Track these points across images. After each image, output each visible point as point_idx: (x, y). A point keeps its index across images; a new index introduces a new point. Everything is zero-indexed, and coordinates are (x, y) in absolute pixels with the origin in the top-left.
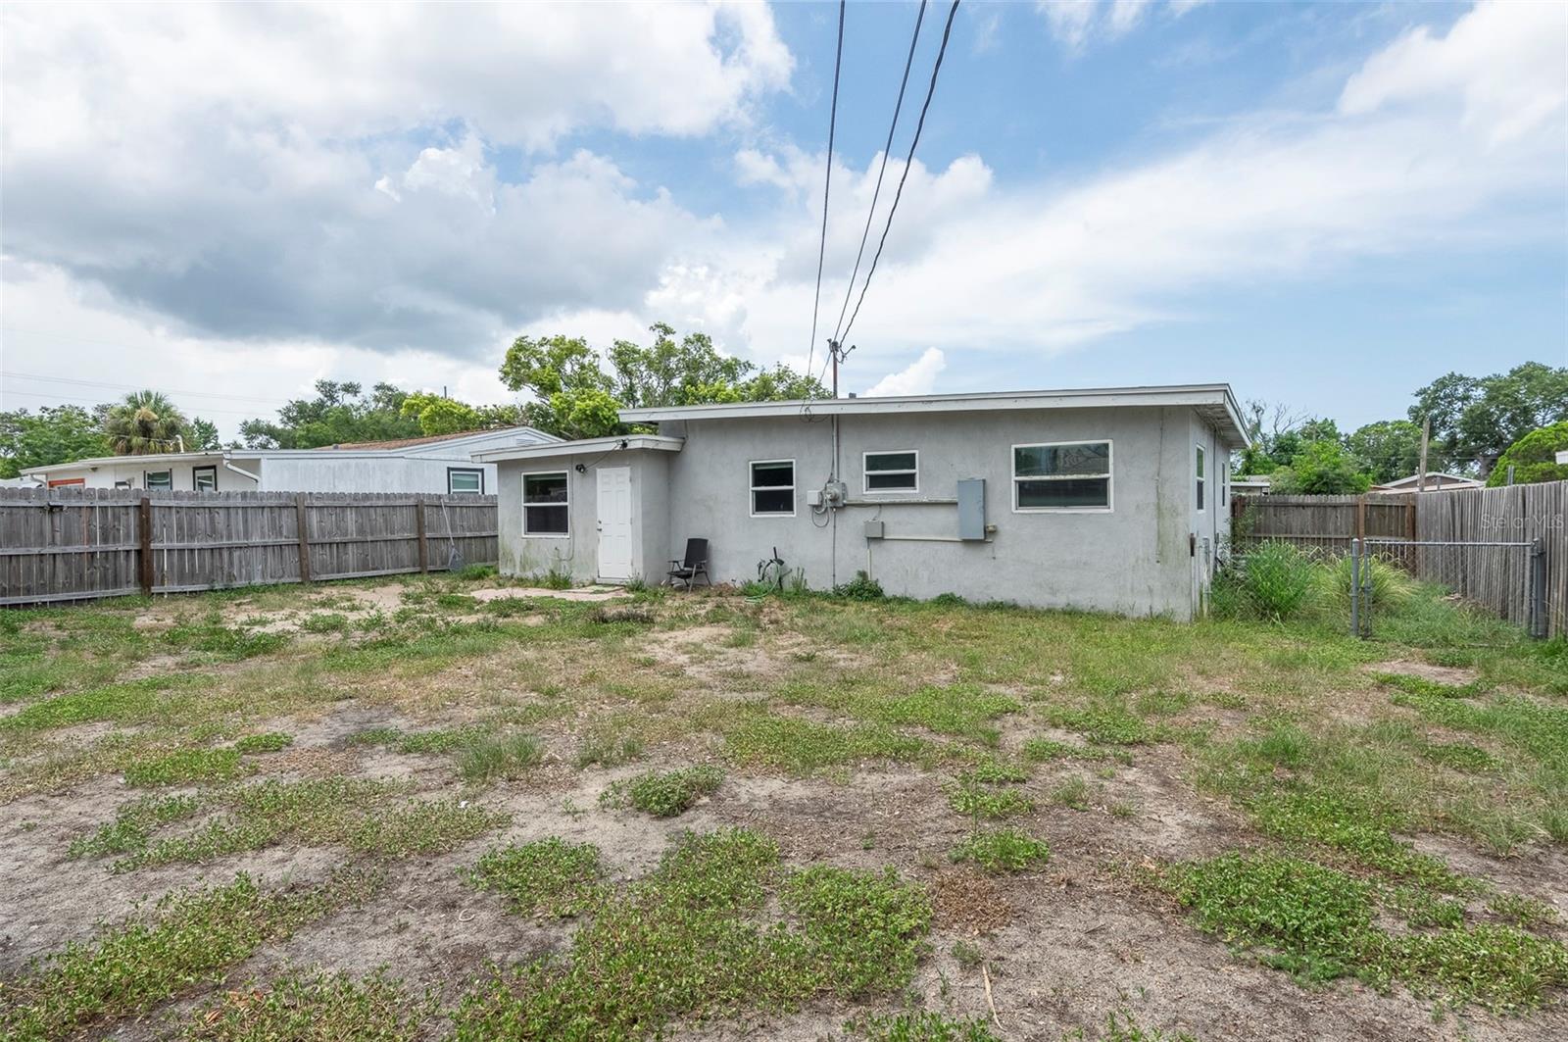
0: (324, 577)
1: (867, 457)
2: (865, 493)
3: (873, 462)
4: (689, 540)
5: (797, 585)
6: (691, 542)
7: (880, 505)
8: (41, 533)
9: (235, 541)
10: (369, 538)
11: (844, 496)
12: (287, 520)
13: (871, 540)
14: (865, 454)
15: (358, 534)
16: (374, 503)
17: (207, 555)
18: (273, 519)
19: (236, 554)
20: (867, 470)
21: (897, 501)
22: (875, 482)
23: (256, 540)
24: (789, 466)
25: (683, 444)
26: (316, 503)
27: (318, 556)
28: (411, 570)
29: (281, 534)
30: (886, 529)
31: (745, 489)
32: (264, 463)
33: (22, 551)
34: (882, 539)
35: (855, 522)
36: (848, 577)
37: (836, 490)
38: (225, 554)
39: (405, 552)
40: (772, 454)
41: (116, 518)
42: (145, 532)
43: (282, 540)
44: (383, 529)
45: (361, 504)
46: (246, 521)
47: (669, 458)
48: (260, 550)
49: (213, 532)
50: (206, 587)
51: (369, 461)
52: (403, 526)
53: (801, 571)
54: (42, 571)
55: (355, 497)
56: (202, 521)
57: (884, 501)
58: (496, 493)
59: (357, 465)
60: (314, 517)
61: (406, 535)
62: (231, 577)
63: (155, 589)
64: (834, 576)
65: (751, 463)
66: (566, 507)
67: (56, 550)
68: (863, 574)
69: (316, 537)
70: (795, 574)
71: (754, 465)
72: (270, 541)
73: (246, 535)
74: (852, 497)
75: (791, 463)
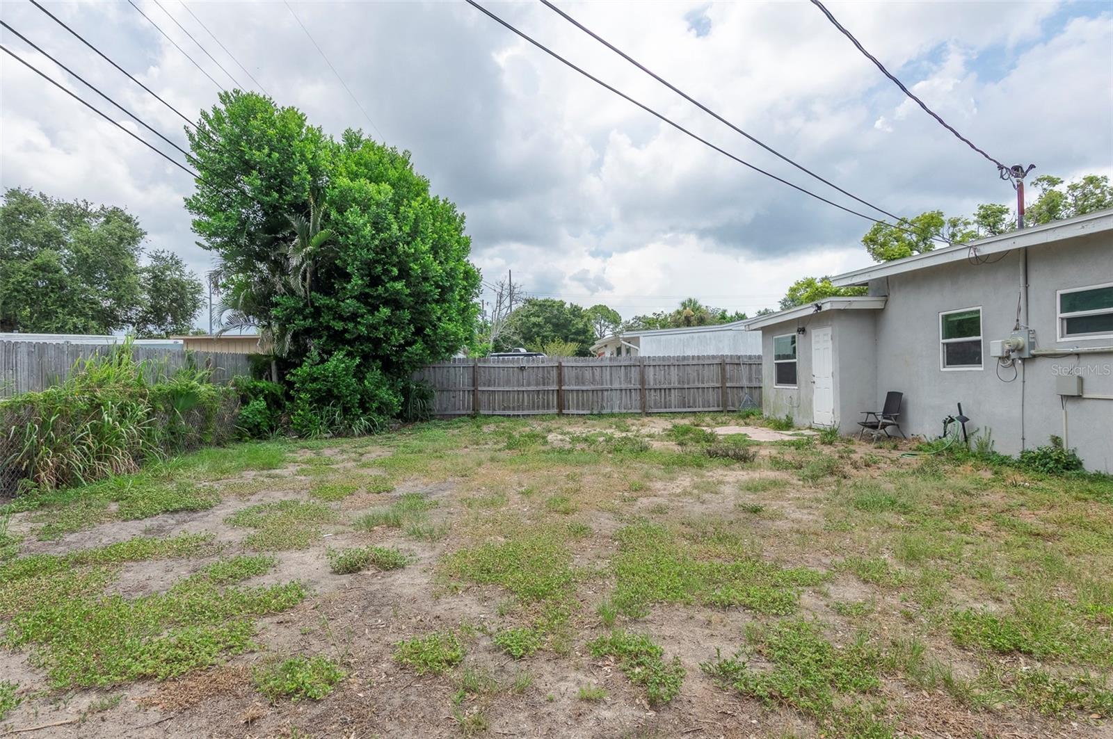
0: (655, 411)
1: (1062, 295)
2: (1058, 340)
3: (1070, 302)
4: (889, 393)
5: (983, 446)
6: (890, 394)
7: (1078, 355)
8: (518, 380)
9: (605, 386)
10: (686, 386)
11: (1032, 345)
12: (634, 373)
13: (1066, 398)
14: (1059, 292)
15: (679, 383)
16: (691, 362)
17: (590, 394)
18: (626, 374)
19: (605, 393)
20: (1062, 312)
21: (1098, 348)
22: (1073, 326)
23: (616, 386)
24: (977, 315)
25: (886, 301)
26: (652, 363)
27: (652, 397)
28: (716, 409)
29: (631, 381)
30: (1086, 386)
31: (938, 342)
32: (641, 339)
33: (511, 389)
34: (1079, 397)
35: (1046, 376)
36: (1039, 442)
37: (1021, 339)
38: (600, 393)
39: (712, 396)
40: (959, 301)
41: (549, 373)
42: (560, 381)
43: (632, 386)
44: (696, 379)
45: (681, 363)
46: (611, 374)
47: (875, 316)
48: (618, 391)
49: (593, 382)
50: (589, 412)
51: (707, 334)
52: (711, 379)
53: (988, 431)
54: (518, 399)
55: (678, 358)
56: (588, 374)
57: (1081, 349)
58: (761, 353)
59: (699, 337)
60: (650, 373)
61: (712, 385)
62: (602, 407)
63: (564, 411)
64: (1023, 439)
65: (941, 314)
66: (795, 363)
67: (524, 389)
68: (1056, 441)
69: (652, 385)
70: (982, 434)
71: (946, 318)
72: (623, 386)
73: (611, 384)
74: (1042, 348)
75: (978, 311)
